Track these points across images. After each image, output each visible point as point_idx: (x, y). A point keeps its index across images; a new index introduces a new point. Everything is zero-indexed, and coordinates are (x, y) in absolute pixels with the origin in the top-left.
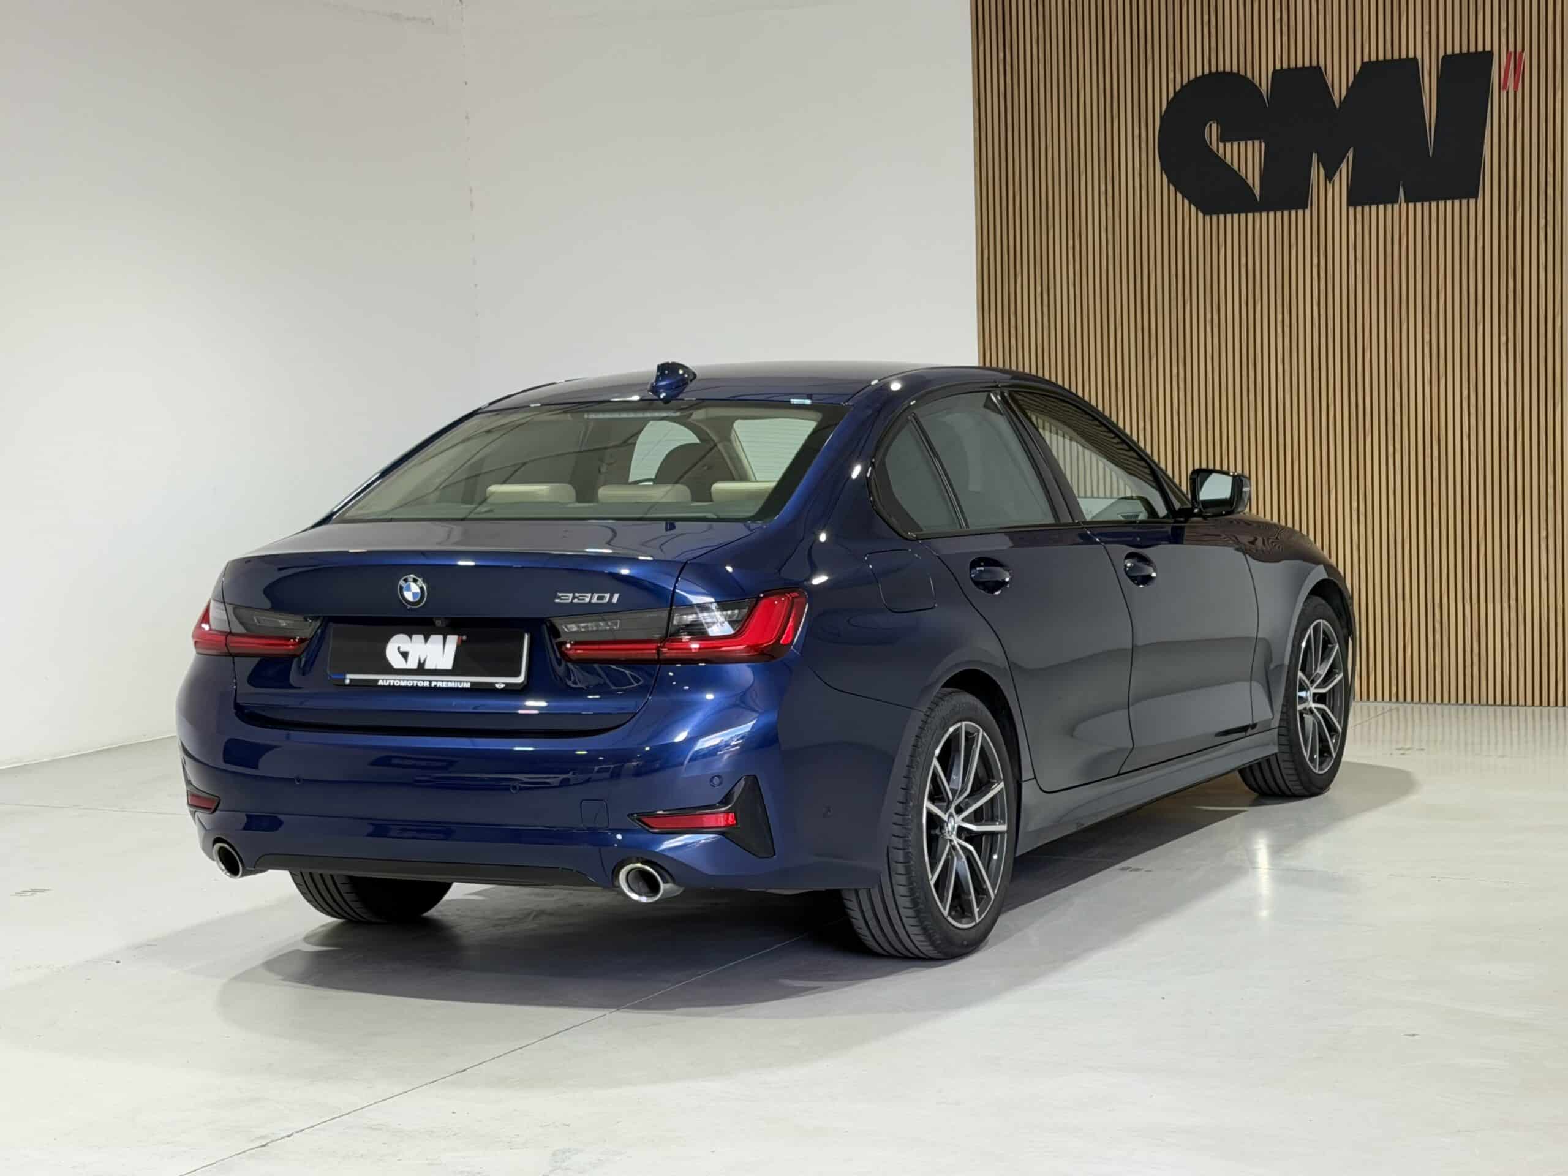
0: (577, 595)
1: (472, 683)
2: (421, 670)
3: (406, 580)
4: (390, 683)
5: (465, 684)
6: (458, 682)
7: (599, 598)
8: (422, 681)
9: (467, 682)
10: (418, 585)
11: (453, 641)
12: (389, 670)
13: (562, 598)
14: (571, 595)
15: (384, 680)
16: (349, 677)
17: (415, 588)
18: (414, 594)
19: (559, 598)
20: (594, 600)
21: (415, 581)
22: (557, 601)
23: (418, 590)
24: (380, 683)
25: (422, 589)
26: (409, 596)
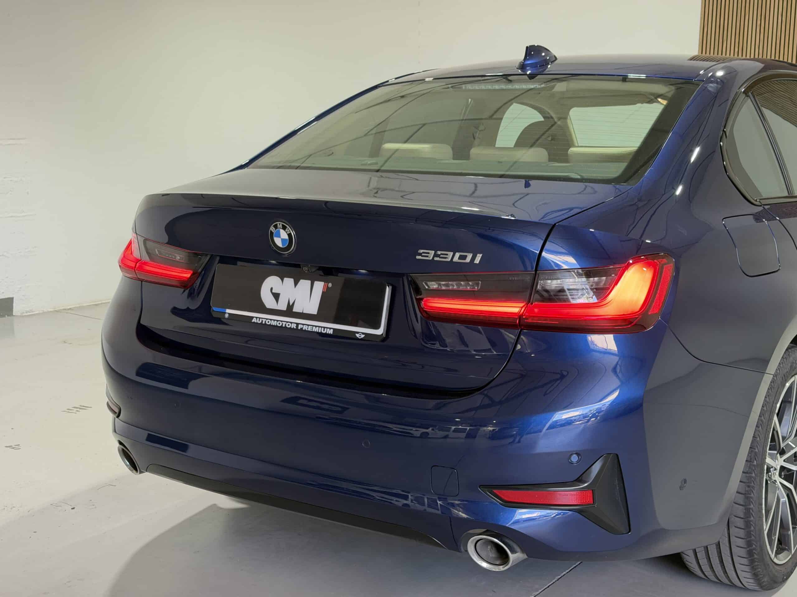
0: (439, 253)
1: (335, 330)
2: (289, 312)
3: (276, 227)
4: (262, 321)
5: (328, 330)
6: (322, 327)
7: (461, 257)
8: (290, 322)
9: (330, 328)
10: (286, 232)
11: (319, 286)
12: (262, 308)
13: (423, 254)
14: (432, 253)
15: (257, 317)
16: (228, 311)
17: (284, 235)
18: (283, 240)
19: (420, 254)
20: (456, 259)
21: (284, 228)
22: (418, 257)
23: (286, 237)
24: (254, 320)
25: (290, 235)
26: (278, 242)
